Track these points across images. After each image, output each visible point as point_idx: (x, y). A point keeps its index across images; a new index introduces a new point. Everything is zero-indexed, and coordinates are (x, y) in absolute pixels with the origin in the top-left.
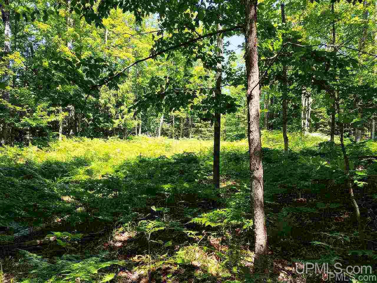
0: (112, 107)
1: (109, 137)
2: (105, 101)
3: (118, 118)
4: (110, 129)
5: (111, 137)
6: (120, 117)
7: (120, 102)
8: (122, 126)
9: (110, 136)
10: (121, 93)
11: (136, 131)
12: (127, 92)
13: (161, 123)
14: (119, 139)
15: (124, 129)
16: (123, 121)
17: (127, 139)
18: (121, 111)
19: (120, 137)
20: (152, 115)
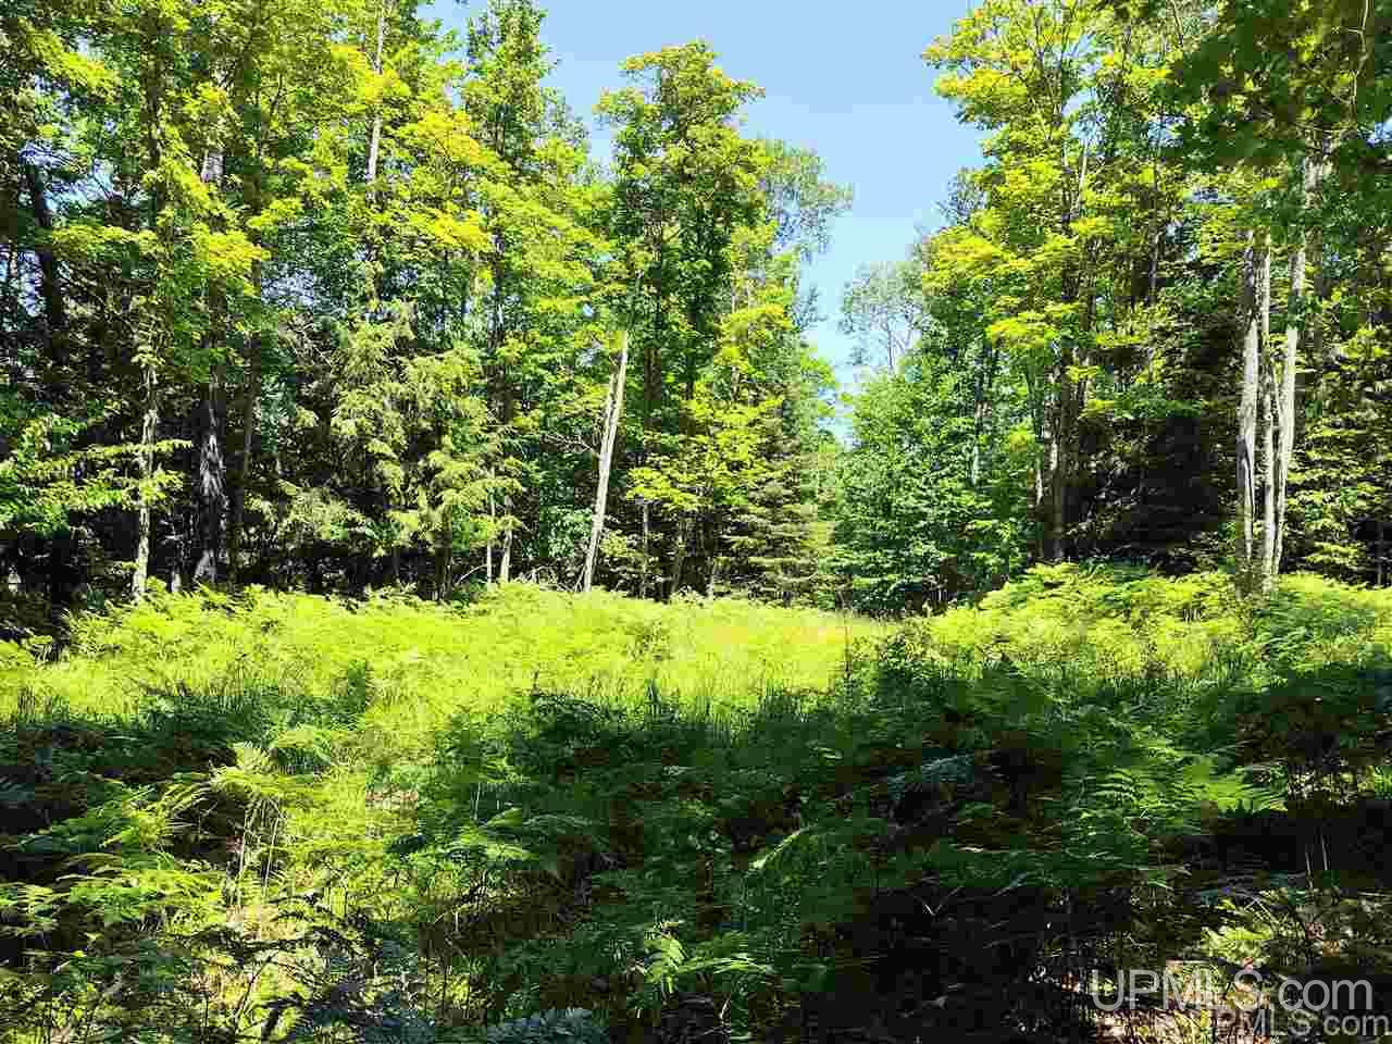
0: (389, 452)
1: (368, 590)
2: (360, 428)
3: (415, 507)
4: (380, 552)
5: (382, 592)
6: (423, 500)
7: (425, 433)
8: (429, 537)
9: (377, 586)
10: (430, 395)
11: (489, 564)
12: (458, 390)
13: (594, 531)
14: (416, 599)
15: (440, 553)
16: (436, 515)
17: (450, 597)
18: (430, 474)
19: (417, 592)
20: (555, 501)
